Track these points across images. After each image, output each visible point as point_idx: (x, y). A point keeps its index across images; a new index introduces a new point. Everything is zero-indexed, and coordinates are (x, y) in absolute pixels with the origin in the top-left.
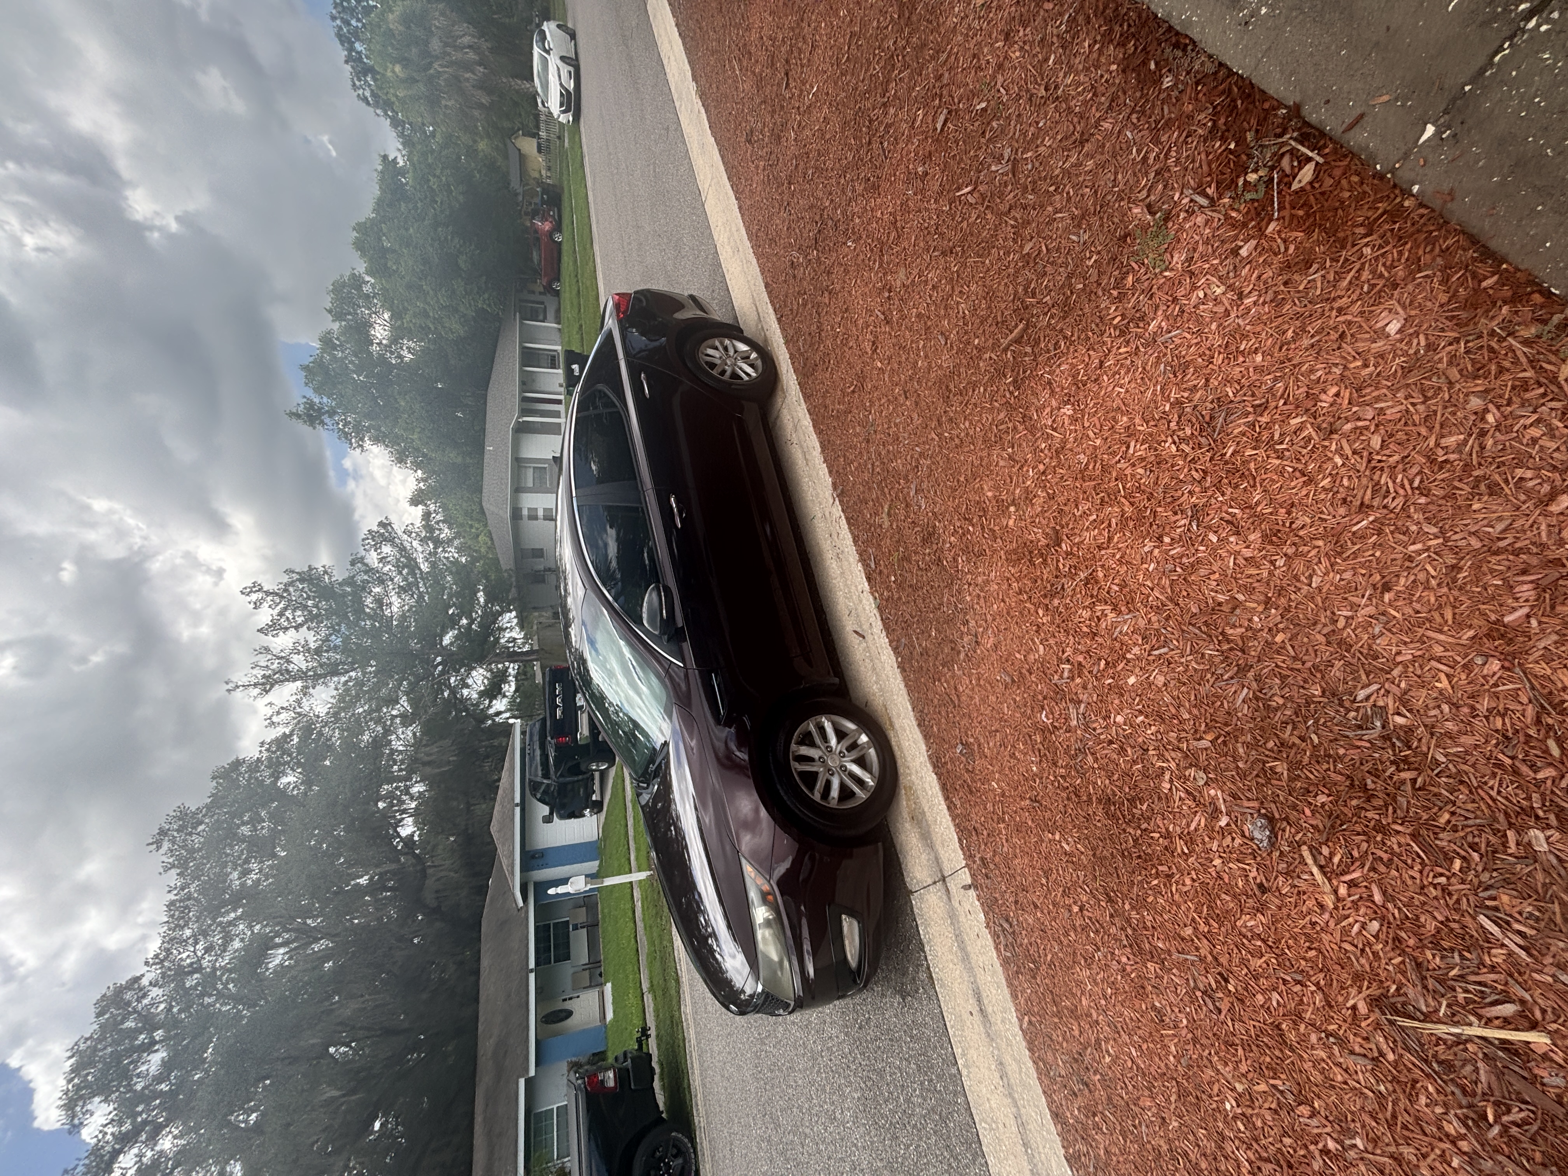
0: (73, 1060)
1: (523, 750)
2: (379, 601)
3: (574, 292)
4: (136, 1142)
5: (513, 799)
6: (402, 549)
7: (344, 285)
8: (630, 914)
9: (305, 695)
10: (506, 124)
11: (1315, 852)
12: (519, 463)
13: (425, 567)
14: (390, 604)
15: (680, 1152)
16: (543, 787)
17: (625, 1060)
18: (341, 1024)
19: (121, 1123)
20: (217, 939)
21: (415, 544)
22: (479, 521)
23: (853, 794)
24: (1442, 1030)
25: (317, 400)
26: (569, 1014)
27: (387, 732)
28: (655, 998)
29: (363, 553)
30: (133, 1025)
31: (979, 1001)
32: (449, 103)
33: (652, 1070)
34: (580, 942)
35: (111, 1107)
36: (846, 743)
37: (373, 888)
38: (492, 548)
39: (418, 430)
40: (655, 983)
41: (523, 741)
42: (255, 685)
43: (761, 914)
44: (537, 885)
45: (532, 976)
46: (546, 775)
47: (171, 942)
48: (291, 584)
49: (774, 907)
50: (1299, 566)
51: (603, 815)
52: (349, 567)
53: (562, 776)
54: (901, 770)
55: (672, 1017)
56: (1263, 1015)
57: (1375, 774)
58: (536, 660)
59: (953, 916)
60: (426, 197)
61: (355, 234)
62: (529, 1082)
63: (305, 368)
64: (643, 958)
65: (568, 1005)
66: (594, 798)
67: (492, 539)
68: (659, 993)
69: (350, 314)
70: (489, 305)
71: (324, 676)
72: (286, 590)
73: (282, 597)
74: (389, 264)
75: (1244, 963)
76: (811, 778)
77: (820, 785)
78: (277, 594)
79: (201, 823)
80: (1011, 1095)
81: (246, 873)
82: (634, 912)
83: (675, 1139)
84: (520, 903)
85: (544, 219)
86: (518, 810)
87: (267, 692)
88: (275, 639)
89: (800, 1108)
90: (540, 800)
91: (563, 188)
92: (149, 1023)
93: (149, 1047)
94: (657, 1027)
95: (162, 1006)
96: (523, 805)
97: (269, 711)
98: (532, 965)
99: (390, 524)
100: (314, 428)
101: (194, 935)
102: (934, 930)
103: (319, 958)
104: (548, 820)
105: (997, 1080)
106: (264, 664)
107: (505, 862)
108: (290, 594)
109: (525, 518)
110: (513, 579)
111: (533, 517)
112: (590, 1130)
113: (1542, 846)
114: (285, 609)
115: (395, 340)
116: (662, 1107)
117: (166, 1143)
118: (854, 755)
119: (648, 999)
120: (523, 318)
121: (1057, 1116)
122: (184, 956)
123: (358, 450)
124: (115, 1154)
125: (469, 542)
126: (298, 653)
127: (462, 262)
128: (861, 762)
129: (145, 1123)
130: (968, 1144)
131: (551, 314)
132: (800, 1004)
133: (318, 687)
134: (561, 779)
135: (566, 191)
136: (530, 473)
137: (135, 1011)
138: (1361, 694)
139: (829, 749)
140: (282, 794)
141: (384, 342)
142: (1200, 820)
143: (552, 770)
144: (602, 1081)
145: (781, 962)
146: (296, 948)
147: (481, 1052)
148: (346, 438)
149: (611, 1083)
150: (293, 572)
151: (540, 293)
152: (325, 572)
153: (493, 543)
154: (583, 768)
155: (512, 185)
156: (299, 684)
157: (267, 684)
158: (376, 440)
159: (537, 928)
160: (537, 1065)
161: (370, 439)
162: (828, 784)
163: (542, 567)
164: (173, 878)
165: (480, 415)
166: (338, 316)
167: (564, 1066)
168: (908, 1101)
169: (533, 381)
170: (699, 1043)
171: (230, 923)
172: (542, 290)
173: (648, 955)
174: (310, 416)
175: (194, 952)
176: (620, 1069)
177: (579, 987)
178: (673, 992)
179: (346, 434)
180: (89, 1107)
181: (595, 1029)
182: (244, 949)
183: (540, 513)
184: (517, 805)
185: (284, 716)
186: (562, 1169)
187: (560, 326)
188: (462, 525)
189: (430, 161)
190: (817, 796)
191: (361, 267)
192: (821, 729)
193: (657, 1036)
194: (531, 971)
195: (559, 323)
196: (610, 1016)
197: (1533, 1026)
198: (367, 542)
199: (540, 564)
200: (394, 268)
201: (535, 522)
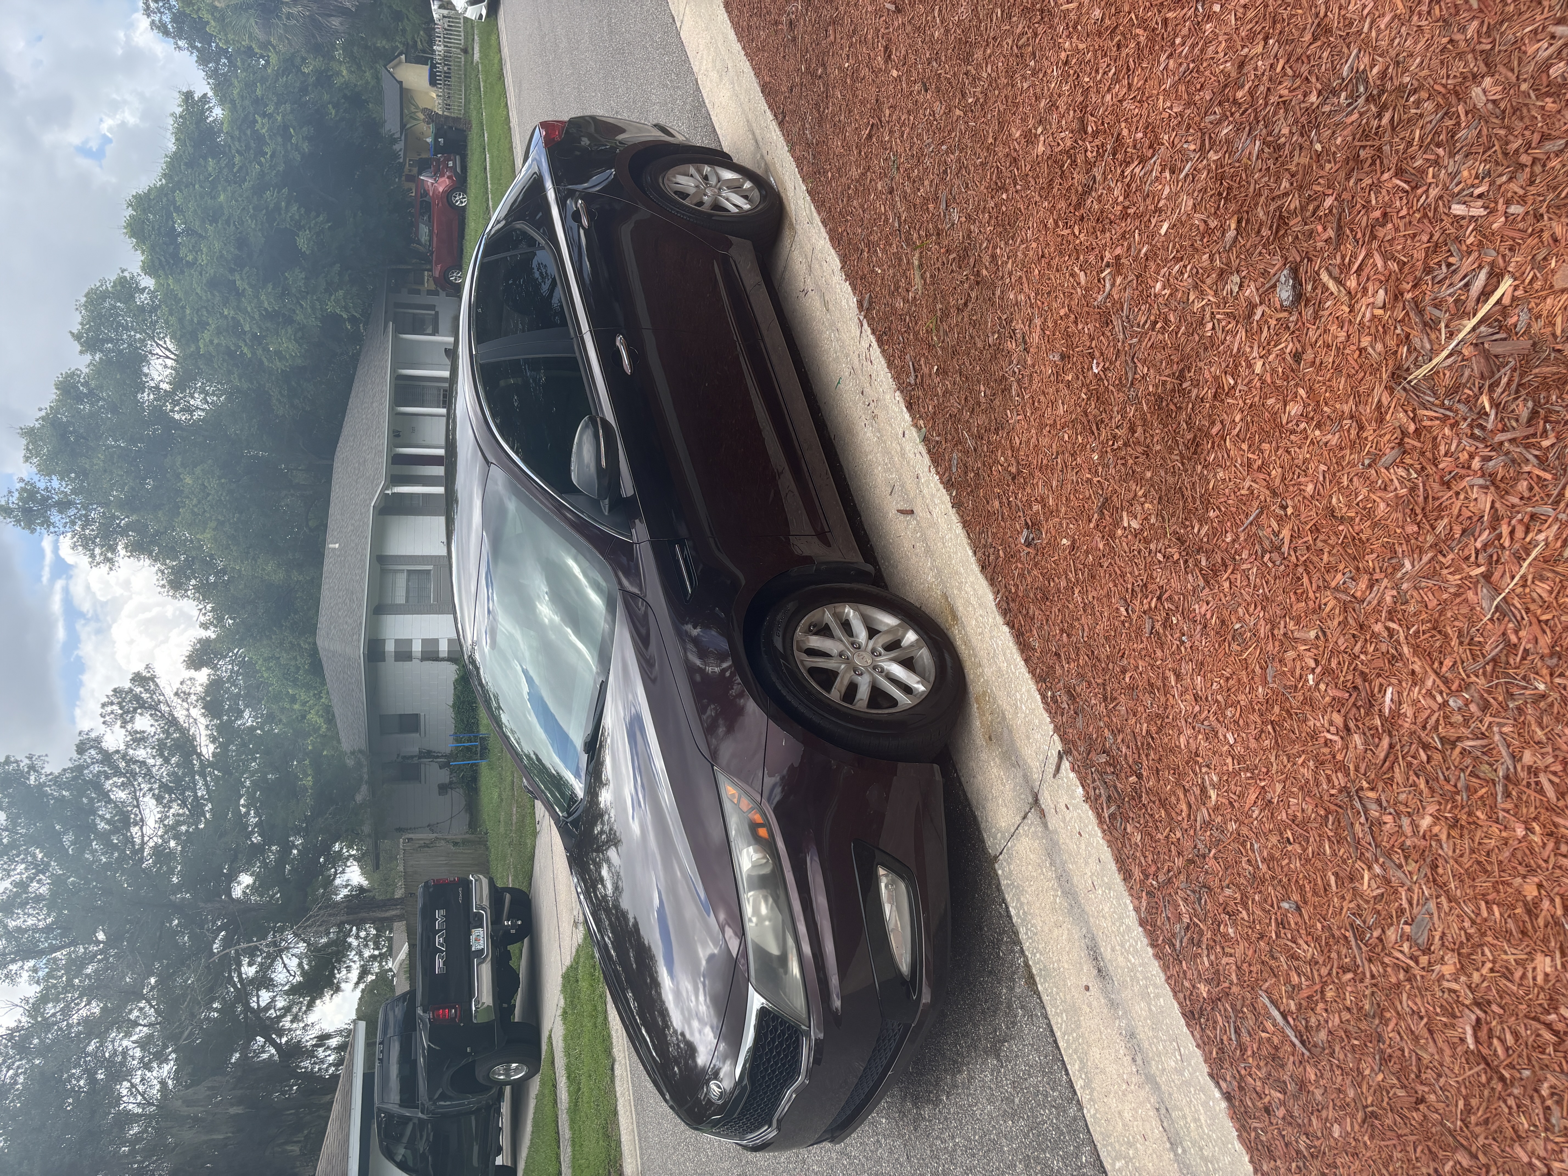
6: (172, 721)
7: (104, 295)
10: (382, 43)
12: (382, 564)
13: (209, 752)
14: (142, 820)
21: (195, 713)
22: (310, 685)
23: (891, 699)
25: (41, 485)
29: (101, 730)
32: (294, 11)
36: (882, 640)
39: (213, 524)
52: (75, 756)
58: (400, 918)
60: (248, 147)
61: (130, 211)
63: (28, 431)
69: (111, 340)
70: (345, 308)
74: (181, 253)
76: (825, 676)
77: (839, 685)
85: (438, 173)
91: (470, 122)
99: (152, 679)
100: (33, 531)
109: (390, 657)
110: (365, 770)
111: (404, 654)
115: (182, 381)
118: (896, 653)
120: (399, 330)
123: (104, 568)
127: (303, 242)
128: (907, 662)
131: (445, 325)
135: (474, 124)
136: (401, 581)
139: (855, 644)
141: (165, 386)
148: (86, 546)
151: (430, 293)
152: (32, 767)
155: (388, 126)
158: (138, 549)
161: (126, 547)
162: (852, 686)
163: (415, 750)
166: (91, 345)
169: (413, 430)
172: (433, 287)
174: (27, 512)
179: (86, 540)
183: (417, 647)
188: (277, 698)
189: (259, 92)
190: (836, 698)
191: (135, 264)
192: (843, 619)
198: (109, 709)
199: (412, 744)
200: (190, 258)
201: (407, 665)
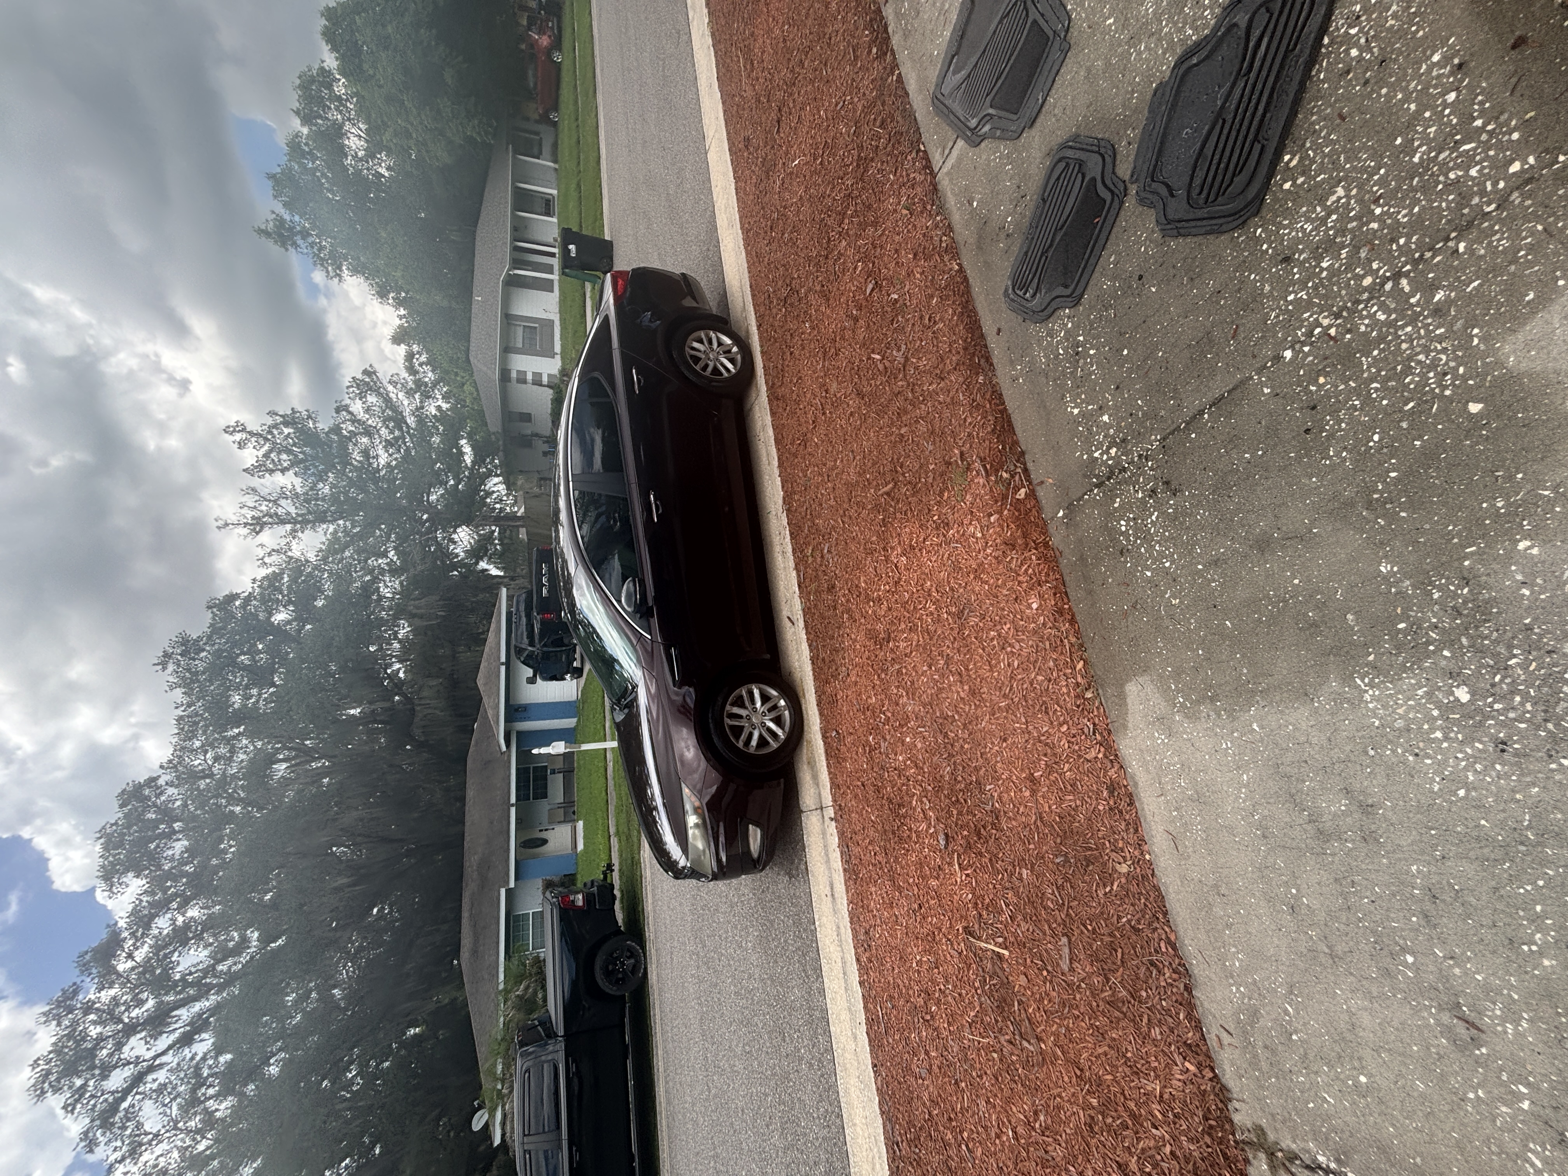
0: (102, 840)
1: (509, 614)
2: (365, 453)
3: (574, 140)
4: (169, 909)
5: (499, 658)
6: (387, 400)
7: (312, 80)
8: (602, 770)
9: (294, 538)
11: (959, 856)
12: (508, 319)
13: (411, 421)
14: (377, 457)
15: (632, 954)
16: (526, 653)
17: (592, 885)
18: (342, 830)
19: (152, 893)
20: (223, 750)
21: (401, 395)
22: (465, 371)
23: (768, 743)
24: (983, 945)
25: (287, 217)
26: (545, 842)
27: (376, 579)
28: (620, 841)
29: (348, 401)
30: (154, 816)
31: (832, 889)
33: (614, 897)
34: (556, 786)
35: (144, 881)
36: (769, 705)
37: (366, 719)
38: (477, 399)
39: (401, 266)
40: (621, 830)
41: (509, 606)
42: (246, 524)
43: (692, 820)
44: (519, 733)
45: (513, 810)
46: (532, 644)
47: (182, 750)
48: (275, 426)
49: (702, 816)
50: (979, 711)
51: (582, 680)
52: (335, 415)
53: (545, 645)
54: (806, 728)
55: (633, 858)
56: (929, 927)
57: (984, 827)
58: (523, 526)
59: (824, 833)
61: (324, 22)
62: (509, 892)
63: (272, 177)
64: (611, 808)
65: (544, 835)
66: (575, 664)
67: (477, 390)
68: (624, 838)
69: (320, 117)
70: (479, 133)
71: (314, 522)
72: (270, 432)
73: (266, 439)
74: (366, 66)
75: (928, 901)
76: (737, 731)
77: (743, 737)
78: (261, 435)
79: (204, 650)
80: (841, 946)
81: (247, 697)
82: (606, 770)
83: (629, 946)
84: (504, 748)
85: (541, 32)
86: (503, 669)
87: (257, 533)
88: (262, 480)
89: (720, 936)
90: (524, 663)
92: (167, 814)
93: (170, 835)
94: (620, 864)
95: (178, 803)
96: (508, 664)
97: (261, 553)
98: (513, 800)
99: (375, 373)
100: (287, 250)
101: (203, 746)
102: (812, 839)
103: (319, 774)
104: (532, 681)
105: (835, 937)
106: (252, 505)
107: (490, 713)
108: (274, 437)
109: (514, 381)
110: (501, 443)
111: (522, 380)
112: (562, 934)
113: (1025, 876)
114: (270, 451)
115: (371, 154)
116: (620, 922)
117: (193, 912)
118: (773, 715)
119: (614, 841)
120: (516, 152)
121: (858, 960)
122: (196, 763)
123: (336, 280)
124: (152, 917)
125: (455, 390)
126: (287, 498)
127: (448, 76)
128: (778, 721)
129: (176, 895)
130: (815, 970)
131: (547, 149)
132: (715, 877)
133: (306, 532)
134: (545, 649)
136: (520, 332)
137: (155, 805)
138: (988, 787)
139: (755, 710)
140: (278, 630)
141: (360, 155)
142: (924, 826)
143: (537, 641)
144: (573, 901)
145: (704, 851)
146: (296, 765)
147: (467, 864)
148: (322, 265)
149: (580, 903)
150: (277, 414)
151: (536, 123)
152: (309, 417)
153: (478, 394)
154: (566, 641)
156: (288, 527)
157: (257, 525)
158: (355, 271)
159: (518, 770)
160: (516, 879)
161: (348, 269)
162: (751, 735)
163: (529, 432)
164: (178, 694)
165: (468, 253)
166: (307, 120)
167: (539, 883)
168: (785, 941)
169: (526, 228)
170: (653, 880)
171: (234, 738)
172: (537, 117)
173: (616, 807)
174: (281, 235)
175: (205, 760)
176: (587, 894)
177: (553, 821)
178: (635, 840)
179: (322, 259)
180: (125, 880)
181: (568, 856)
182: (251, 761)
183: (529, 377)
184: (502, 664)
185: (275, 558)
186: (538, 957)
187: (557, 166)
188: (446, 371)
190: (740, 744)
191: (331, 62)
192: (751, 694)
193: (620, 870)
194: (513, 805)
195: (555, 161)
196: (580, 847)
197: (1006, 948)
198: (351, 390)
199: (527, 429)
200: (371, 72)
201: (524, 386)
